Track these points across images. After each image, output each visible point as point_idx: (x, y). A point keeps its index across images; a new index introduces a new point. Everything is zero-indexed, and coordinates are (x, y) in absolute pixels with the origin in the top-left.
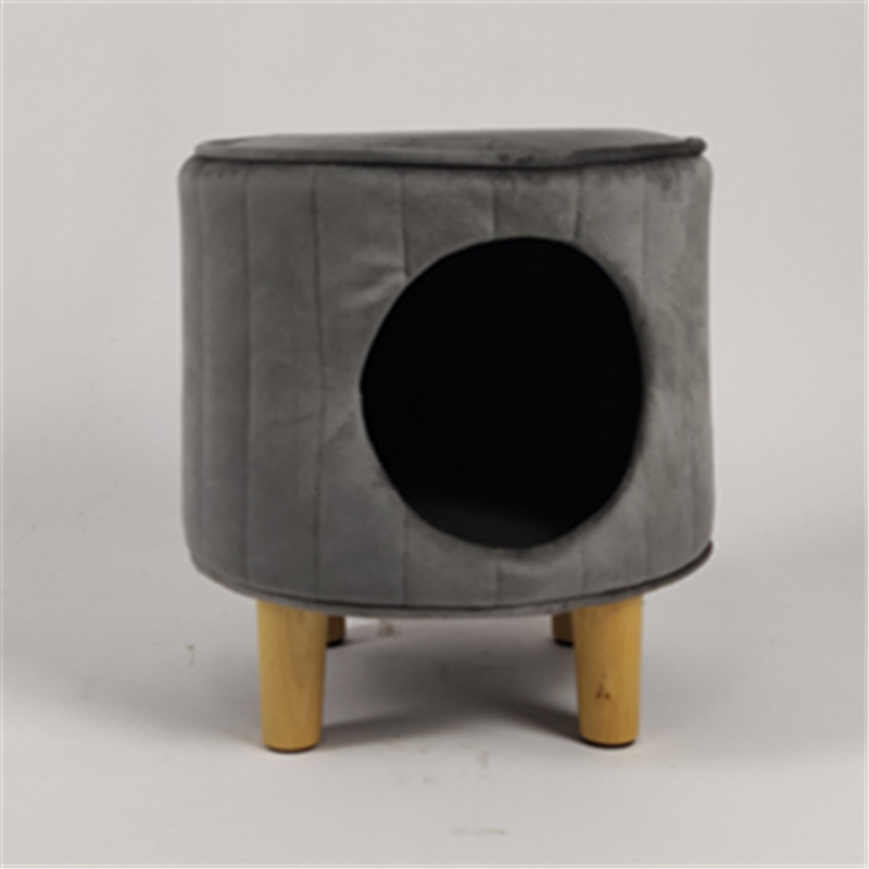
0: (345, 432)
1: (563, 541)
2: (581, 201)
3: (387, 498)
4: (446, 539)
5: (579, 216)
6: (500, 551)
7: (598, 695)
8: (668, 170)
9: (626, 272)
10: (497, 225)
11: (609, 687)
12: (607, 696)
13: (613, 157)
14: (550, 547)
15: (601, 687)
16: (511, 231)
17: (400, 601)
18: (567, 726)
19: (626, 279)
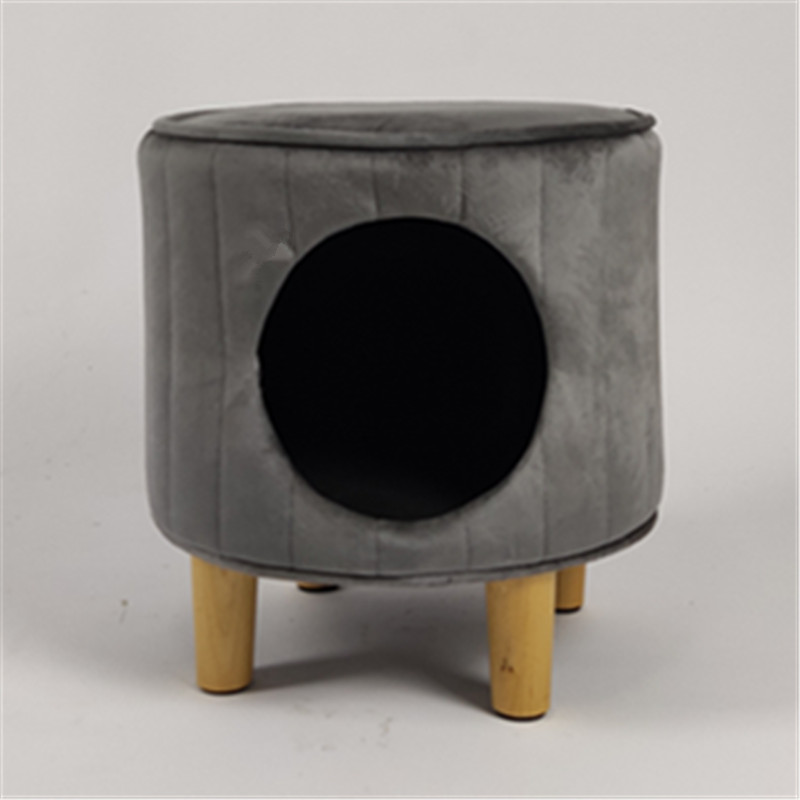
0: (241, 400)
1: (447, 517)
2: (465, 184)
3: (276, 465)
4: (329, 507)
5: (464, 199)
6: (382, 522)
7: (503, 668)
8: (573, 152)
9: (521, 254)
10: (379, 207)
11: (513, 662)
12: (511, 670)
13: (505, 139)
14: (435, 522)
15: (505, 661)
16: (393, 212)
17: (286, 564)
18: (478, 695)
19: (522, 261)
